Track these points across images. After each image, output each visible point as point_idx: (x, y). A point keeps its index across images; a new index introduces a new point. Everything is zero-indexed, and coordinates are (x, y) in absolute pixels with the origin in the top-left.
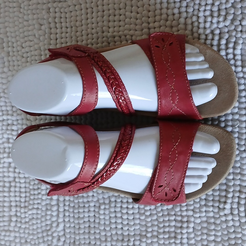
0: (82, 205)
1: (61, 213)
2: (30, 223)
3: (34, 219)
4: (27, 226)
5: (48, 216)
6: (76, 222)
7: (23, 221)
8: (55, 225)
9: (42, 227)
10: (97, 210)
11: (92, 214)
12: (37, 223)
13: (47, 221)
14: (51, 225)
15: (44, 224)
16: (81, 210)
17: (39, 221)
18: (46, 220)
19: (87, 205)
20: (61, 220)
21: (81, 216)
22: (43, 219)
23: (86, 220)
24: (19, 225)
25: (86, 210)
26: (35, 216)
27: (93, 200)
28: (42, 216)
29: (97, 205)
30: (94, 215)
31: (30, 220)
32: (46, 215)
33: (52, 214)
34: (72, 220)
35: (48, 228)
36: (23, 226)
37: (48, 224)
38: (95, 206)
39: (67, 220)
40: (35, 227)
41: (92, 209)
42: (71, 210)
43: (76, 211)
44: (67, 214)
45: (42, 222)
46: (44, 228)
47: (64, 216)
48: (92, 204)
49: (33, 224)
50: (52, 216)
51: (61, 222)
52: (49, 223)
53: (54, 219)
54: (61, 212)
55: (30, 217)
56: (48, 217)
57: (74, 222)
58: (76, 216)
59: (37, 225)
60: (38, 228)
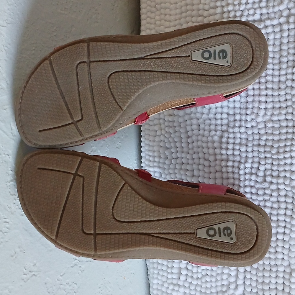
0: (268, 268)
1: (241, 274)
2: (203, 280)
3: (207, 276)
4: (199, 283)
5: (224, 275)
6: (260, 287)
7: (195, 276)
8: (232, 286)
9: (216, 286)
10: (287, 277)
11: (280, 281)
12: (211, 281)
13: (223, 281)
14: (228, 286)
15: (219, 284)
16: (267, 274)
17: (213, 280)
18: (223, 279)
19: (274, 269)
20: (240, 282)
21: (267, 281)
22: (219, 278)
23: (273, 287)
24: (189, 280)
25: (274, 275)
26: (209, 273)
27: (282, 265)
28: (218, 274)
29: (288, 270)
30: (283, 283)
31: (203, 276)
32: (223, 273)
33: (230, 273)
34: (254, 284)
35: (224, 289)
36: (195, 282)
37: (224, 285)
38: (284, 271)
39: (248, 283)
40: (208, 286)
41: (281, 275)
42: (254, 272)
43: (260, 274)
44: (248, 276)
45: (217, 281)
46: (219, 289)
47: (245, 277)
48: (281, 269)
49: (207, 281)
50: (230, 275)
51: (241, 285)
52: (225, 283)
53: (232, 280)
54: (241, 272)
55: (204, 273)
56: (225, 277)
57: (256, 286)
58: (260, 280)
59: (211, 283)
60: (212, 287)
